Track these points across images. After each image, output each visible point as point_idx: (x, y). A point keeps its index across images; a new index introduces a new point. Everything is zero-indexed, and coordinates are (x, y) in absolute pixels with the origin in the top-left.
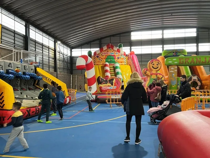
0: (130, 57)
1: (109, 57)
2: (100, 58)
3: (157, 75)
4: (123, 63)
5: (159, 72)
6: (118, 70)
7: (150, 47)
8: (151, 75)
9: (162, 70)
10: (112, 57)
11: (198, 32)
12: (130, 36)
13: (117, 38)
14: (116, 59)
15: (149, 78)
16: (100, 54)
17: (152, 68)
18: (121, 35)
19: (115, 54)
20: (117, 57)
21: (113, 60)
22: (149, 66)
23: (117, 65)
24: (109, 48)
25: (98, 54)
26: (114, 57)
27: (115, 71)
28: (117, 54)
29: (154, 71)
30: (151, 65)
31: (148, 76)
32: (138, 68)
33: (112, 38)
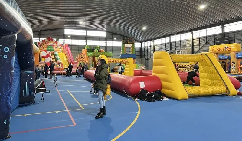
0: (65, 48)
1: (50, 47)
2: (42, 47)
3: (83, 61)
4: (60, 52)
5: (83, 60)
6: (57, 57)
7: (78, 40)
8: (80, 61)
9: (85, 59)
10: (51, 47)
11: (107, 34)
12: (64, 31)
13: (54, 32)
14: (55, 49)
15: (79, 62)
16: (43, 44)
17: (80, 57)
18: (57, 30)
19: (54, 44)
20: (55, 47)
21: (52, 49)
22: (79, 57)
23: (57, 53)
24: (50, 40)
25: (41, 44)
26: (53, 47)
27: (55, 57)
28: (55, 45)
29: (81, 60)
30: (80, 56)
31: (78, 61)
32: (71, 56)
33: (49, 31)
